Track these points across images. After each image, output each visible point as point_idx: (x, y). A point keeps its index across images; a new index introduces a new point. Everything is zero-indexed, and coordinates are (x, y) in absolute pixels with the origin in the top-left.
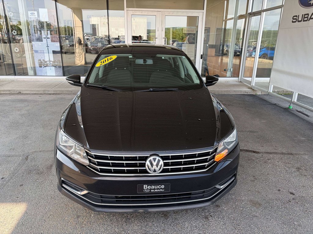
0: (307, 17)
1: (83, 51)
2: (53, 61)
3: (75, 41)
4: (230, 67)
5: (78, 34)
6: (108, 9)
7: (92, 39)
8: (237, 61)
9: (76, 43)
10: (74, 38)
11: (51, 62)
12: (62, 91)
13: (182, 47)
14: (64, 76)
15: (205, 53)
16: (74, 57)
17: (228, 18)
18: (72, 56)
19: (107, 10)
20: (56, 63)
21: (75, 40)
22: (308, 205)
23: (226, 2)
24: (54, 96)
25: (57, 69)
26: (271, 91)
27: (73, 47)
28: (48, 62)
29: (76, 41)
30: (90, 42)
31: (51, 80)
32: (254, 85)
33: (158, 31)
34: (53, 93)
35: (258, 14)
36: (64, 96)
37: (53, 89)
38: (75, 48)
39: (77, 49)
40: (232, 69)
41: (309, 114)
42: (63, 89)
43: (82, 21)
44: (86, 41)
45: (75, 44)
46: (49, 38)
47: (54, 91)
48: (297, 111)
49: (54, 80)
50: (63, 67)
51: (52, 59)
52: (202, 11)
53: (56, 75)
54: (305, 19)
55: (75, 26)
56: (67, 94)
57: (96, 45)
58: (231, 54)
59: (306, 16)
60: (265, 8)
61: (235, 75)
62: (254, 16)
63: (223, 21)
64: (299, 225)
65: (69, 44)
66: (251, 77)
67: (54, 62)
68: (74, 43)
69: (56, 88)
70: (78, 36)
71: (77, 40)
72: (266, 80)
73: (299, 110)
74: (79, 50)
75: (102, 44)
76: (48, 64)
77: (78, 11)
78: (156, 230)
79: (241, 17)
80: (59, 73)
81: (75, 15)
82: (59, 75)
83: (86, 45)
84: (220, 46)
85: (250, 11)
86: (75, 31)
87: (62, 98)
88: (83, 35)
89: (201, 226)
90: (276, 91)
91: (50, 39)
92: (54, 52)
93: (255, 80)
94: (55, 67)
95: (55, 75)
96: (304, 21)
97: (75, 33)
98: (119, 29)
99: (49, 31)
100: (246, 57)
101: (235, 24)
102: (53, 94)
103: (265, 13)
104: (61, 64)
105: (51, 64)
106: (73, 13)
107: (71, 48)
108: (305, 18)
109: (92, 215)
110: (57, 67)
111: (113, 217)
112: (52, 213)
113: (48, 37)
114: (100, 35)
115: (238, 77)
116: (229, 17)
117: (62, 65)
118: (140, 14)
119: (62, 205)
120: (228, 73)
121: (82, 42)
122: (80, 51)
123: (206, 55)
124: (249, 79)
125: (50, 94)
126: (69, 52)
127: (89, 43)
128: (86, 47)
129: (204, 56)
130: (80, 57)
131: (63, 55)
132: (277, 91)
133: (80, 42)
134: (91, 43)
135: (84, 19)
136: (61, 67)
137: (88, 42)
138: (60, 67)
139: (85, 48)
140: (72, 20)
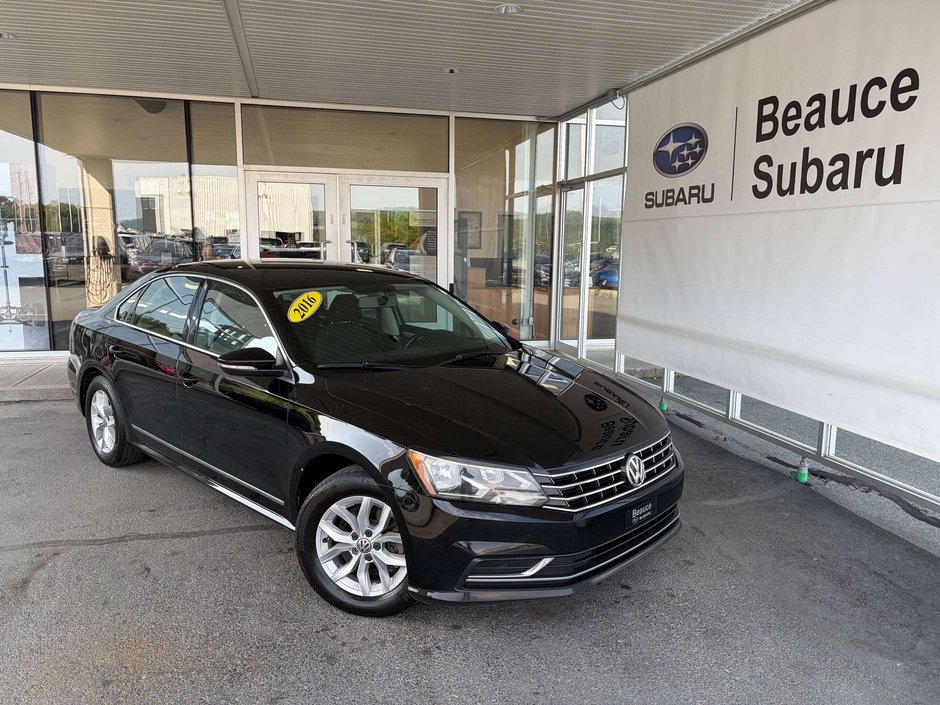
0: (672, 197)
1: (115, 275)
2: (19, 306)
3: (88, 248)
4: (526, 312)
5: (99, 227)
6: (190, 161)
7: (143, 240)
8: (541, 299)
9: (92, 254)
10: (85, 239)
11: (13, 311)
12: (48, 393)
13: (409, 263)
14: (55, 350)
15: (459, 278)
16: (84, 296)
17: (516, 192)
18: (76, 291)
19: (187, 164)
20: (28, 314)
21: (88, 245)
22: (655, 605)
23: (507, 152)
24: (23, 408)
25: (31, 331)
26: (622, 371)
27: (78, 267)
28: (5, 311)
29: (91, 249)
30: (135, 250)
31: (12, 362)
32: (584, 357)
33: (332, 223)
34: (18, 400)
35: (578, 186)
36: (52, 407)
37: (20, 387)
38: (89, 268)
39: (94, 270)
40: (531, 319)
41: (702, 421)
42: (50, 387)
43: (112, 192)
44: (124, 249)
45: (89, 257)
46: (11, 243)
47: (21, 394)
48: (679, 415)
49: (20, 362)
50: (52, 325)
51: (16, 301)
52: (445, 175)
53: (28, 348)
54: (670, 201)
55: (88, 205)
56: (62, 400)
57: (156, 259)
58: (526, 279)
59: (669, 194)
60: (592, 173)
61: (542, 335)
62: (571, 189)
63: (505, 198)
64: (626, 645)
65: (69, 257)
66: (577, 338)
67: (23, 310)
68: (86, 254)
69: (30, 385)
70: (97, 234)
71: (96, 246)
72: (606, 344)
73: (682, 413)
74: (98, 273)
75: (173, 255)
76: (4, 317)
77: (99, 167)
78: (306, 688)
79: (543, 191)
80: (35, 341)
81: (91, 178)
82: (37, 348)
83: (124, 260)
84: (503, 263)
85: (561, 177)
86: (89, 219)
87: (47, 413)
88: (115, 230)
89: (413, 669)
90: (638, 369)
91: (14, 245)
92: (23, 282)
93: (587, 347)
94: (25, 323)
95: (23, 348)
96: (668, 205)
97: (90, 224)
98: (227, 214)
99: (12, 223)
100: (564, 288)
101: (533, 206)
102: (19, 402)
103: (592, 183)
104: (46, 315)
105: (13, 317)
106: (85, 172)
107: (72, 267)
108: (668, 198)
109: (144, 677)
110: (33, 323)
111: (199, 674)
112: (35, 683)
113: (7, 239)
114: (168, 232)
115: (549, 339)
116: (517, 190)
117: (46, 319)
118: (282, 178)
119: (63, 663)
120: (522, 328)
121: (112, 252)
122: (103, 278)
123: (465, 283)
124: (573, 343)
125: (10, 403)
126: (67, 281)
127: (132, 254)
128: (124, 266)
129: (458, 289)
130: (104, 293)
131: (51, 288)
132: (641, 371)
133: (103, 251)
134: (138, 253)
135: (117, 187)
136: (43, 325)
137: (130, 250)
138: (40, 324)
139: (119, 267)
140: (81, 188)
